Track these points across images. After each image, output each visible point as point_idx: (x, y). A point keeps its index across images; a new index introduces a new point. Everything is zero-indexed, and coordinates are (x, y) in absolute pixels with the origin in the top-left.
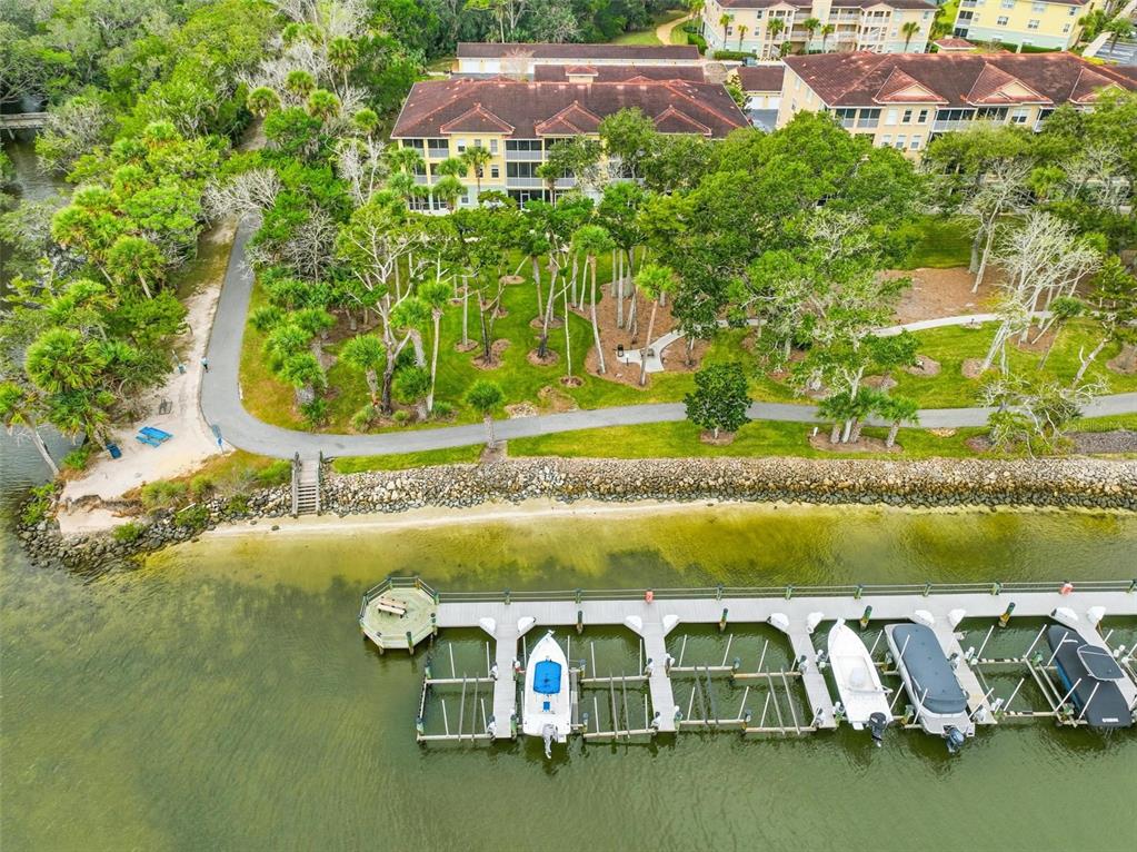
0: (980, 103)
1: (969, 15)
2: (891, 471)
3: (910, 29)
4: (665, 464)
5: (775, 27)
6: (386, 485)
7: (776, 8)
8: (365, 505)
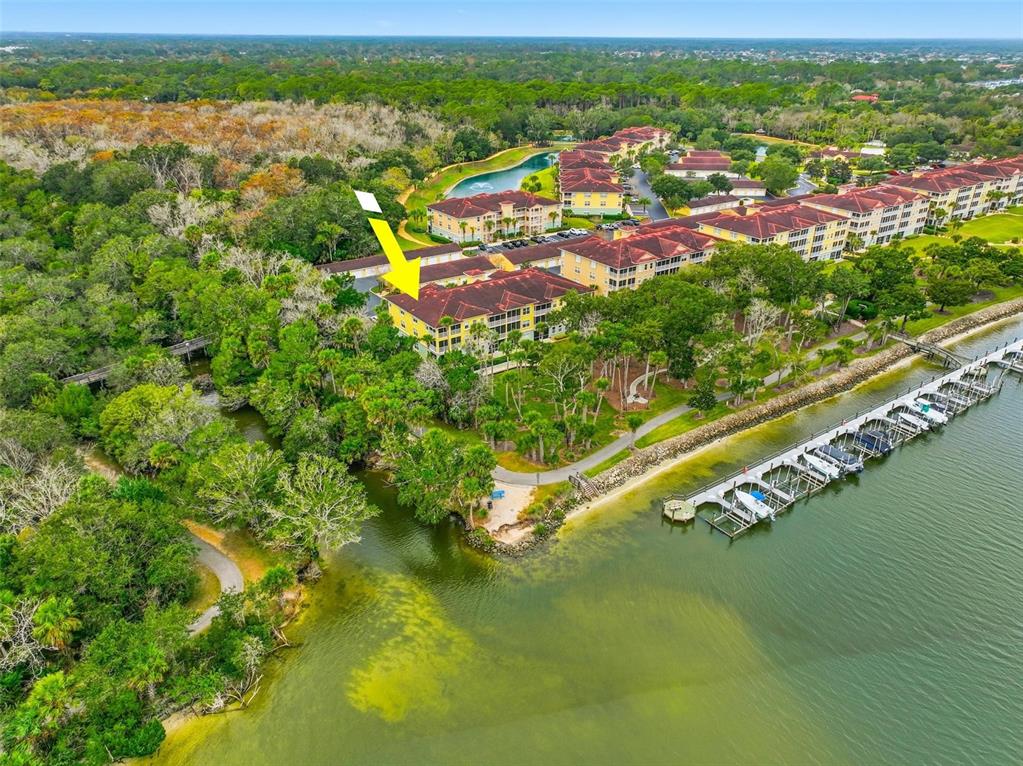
0: (672, 256)
1: (570, 203)
2: (763, 409)
3: (553, 215)
4: (695, 432)
5: (489, 225)
6: (612, 475)
7: (486, 215)
8: (610, 487)
